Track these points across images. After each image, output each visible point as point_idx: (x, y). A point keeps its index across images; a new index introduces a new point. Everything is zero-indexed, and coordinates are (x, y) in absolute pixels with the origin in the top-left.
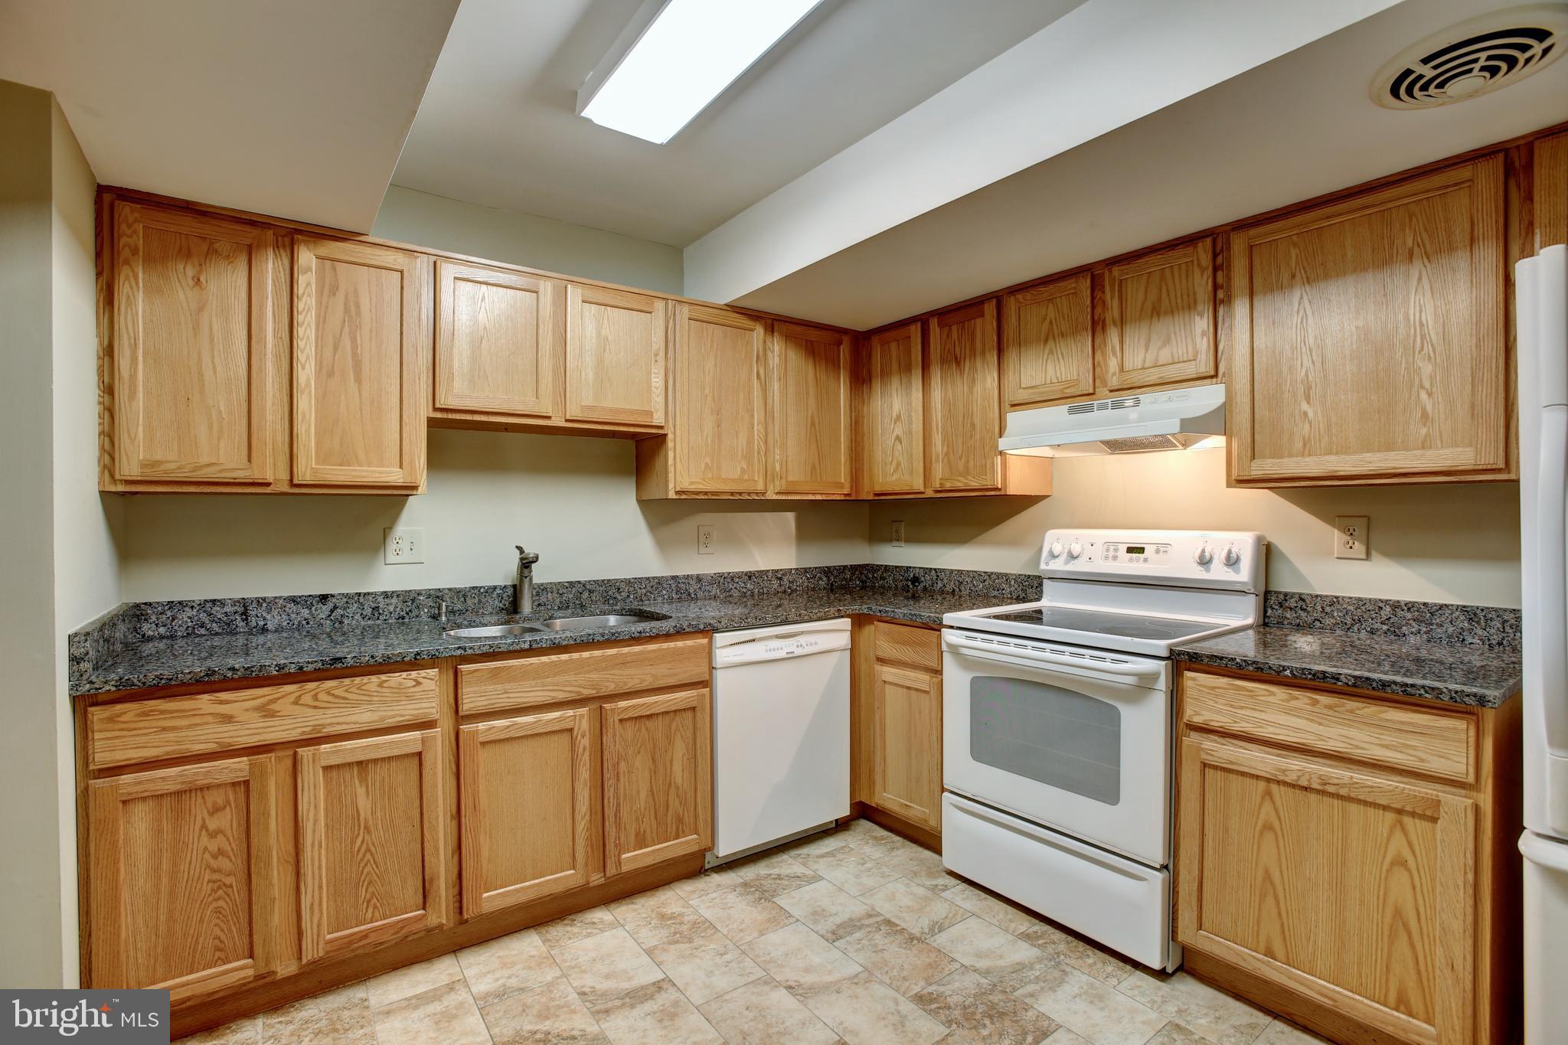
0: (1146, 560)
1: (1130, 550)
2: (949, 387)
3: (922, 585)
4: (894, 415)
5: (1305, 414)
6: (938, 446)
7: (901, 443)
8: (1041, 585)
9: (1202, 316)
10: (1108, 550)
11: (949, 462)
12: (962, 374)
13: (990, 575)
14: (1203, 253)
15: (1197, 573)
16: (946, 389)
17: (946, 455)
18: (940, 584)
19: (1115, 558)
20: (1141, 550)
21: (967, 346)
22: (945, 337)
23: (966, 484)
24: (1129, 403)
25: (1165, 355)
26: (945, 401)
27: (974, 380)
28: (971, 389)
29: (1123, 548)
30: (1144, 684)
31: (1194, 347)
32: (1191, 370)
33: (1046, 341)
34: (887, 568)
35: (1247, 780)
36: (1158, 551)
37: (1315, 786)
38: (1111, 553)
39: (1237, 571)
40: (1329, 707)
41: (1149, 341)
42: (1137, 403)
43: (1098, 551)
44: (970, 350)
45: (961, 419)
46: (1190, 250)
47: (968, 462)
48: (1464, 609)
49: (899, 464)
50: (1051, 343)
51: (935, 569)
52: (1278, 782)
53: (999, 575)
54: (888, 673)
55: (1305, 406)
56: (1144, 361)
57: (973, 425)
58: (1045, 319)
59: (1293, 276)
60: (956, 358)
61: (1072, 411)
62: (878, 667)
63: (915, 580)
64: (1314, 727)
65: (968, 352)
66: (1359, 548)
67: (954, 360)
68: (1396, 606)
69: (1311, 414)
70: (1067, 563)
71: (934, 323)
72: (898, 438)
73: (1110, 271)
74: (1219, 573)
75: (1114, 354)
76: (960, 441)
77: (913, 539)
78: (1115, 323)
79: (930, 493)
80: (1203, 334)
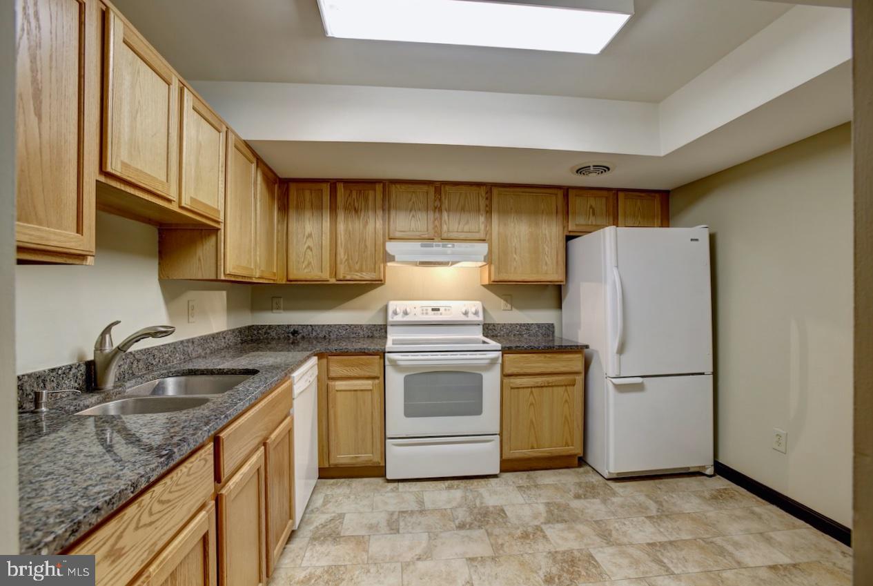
0: (441, 314)
1: (433, 310)
2: (350, 223)
3: (300, 335)
4: (307, 234)
5: (515, 259)
6: (342, 255)
7: (311, 250)
8: (386, 329)
9: (482, 215)
10: (423, 310)
11: (348, 263)
12: (359, 218)
13: (350, 326)
14: (483, 190)
15: (464, 318)
16: (347, 224)
17: (346, 260)
18: (314, 334)
19: (427, 314)
20: (438, 310)
21: (363, 204)
22: (347, 195)
23: (361, 277)
24: (450, 246)
25: (466, 228)
26: (346, 230)
27: (367, 222)
28: (365, 226)
29: (430, 309)
30: (493, 362)
31: (479, 227)
32: (477, 236)
33: (411, 211)
34: (270, 327)
35: (525, 389)
36: (445, 310)
37: (546, 385)
38: (424, 312)
39: (478, 316)
40: (549, 357)
41: (460, 220)
42: (453, 246)
43: (418, 311)
44: (365, 205)
45: (358, 242)
46: (478, 189)
47: (362, 265)
48: (536, 324)
49: (309, 264)
50: (413, 213)
51: (311, 325)
52: (535, 387)
53: (356, 326)
54: (340, 385)
55: (515, 256)
56: (458, 229)
57: (366, 246)
58: (411, 200)
59: (511, 209)
60: (355, 209)
61: (422, 246)
62: (332, 383)
63: (295, 333)
64: (546, 365)
65: (363, 208)
66: (509, 306)
67: (353, 210)
68: (521, 325)
69: (517, 259)
70: (403, 317)
71: (340, 187)
72: (309, 247)
73: (444, 187)
74: (471, 318)
75: (446, 224)
76: (357, 254)
77: (287, 309)
78: (446, 210)
79: (333, 281)
80: (483, 223)
